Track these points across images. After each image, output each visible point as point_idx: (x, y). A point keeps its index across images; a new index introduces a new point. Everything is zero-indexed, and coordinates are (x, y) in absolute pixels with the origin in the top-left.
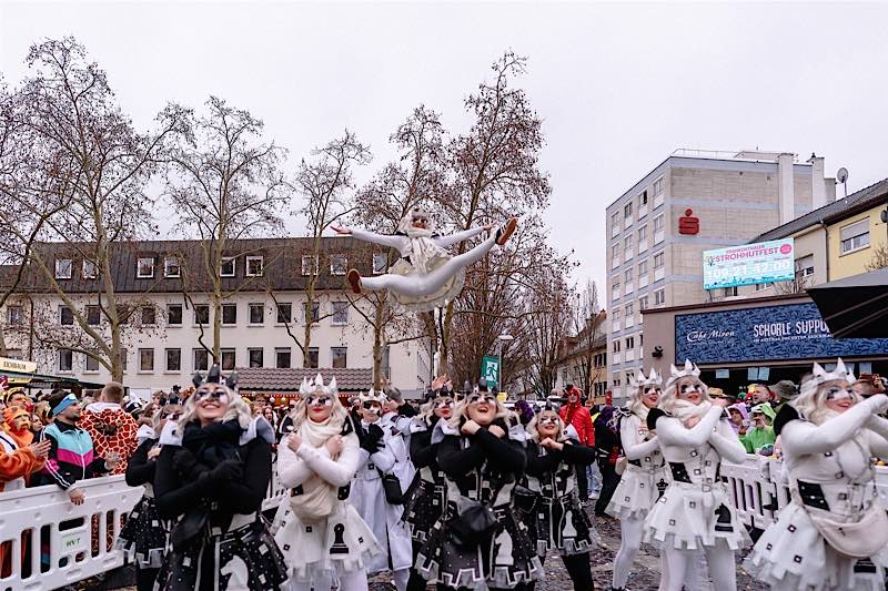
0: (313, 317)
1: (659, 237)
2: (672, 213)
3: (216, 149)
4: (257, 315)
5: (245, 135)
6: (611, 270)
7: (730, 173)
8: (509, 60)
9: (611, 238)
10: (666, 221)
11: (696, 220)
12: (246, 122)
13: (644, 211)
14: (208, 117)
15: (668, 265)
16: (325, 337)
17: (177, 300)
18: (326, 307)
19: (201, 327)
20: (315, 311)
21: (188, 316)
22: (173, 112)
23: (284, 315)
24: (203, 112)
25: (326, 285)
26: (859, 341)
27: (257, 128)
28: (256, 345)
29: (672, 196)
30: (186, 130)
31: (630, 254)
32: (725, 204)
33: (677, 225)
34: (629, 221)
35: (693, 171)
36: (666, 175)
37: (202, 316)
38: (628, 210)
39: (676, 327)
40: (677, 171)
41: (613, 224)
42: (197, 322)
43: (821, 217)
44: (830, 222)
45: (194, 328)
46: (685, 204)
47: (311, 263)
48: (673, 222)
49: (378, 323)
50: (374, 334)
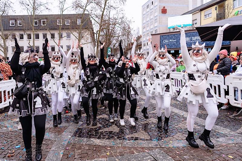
0: (61, 37)
1: (156, 14)
2: (160, 8)
6: (143, 24)
9: (143, 15)
10: (158, 9)
11: (166, 10)
13: (152, 7)
15: (158, 22)
16: (64, 43)
17: (22, 33)
18: (64, 34)
20: (62, 35)
21: (25, 37)
23: (53, 36)
25: (64, 28)
26: (208, 42)
29: (160, 3)
31: (148, 19)
32: (174, 5)
33: (161, 11)
34: (148, 10)
37: (29, 37)
38: (148, 7)
39: (160, 39)
41: (144, 11)
42: (28, 39)
43: (199, 9)
44: (201, 10)
45: (27, 40)
46: (163, 5)
47: (60, 22)
48: (160, 10)
49: (79, 38)
50: (78, 42)
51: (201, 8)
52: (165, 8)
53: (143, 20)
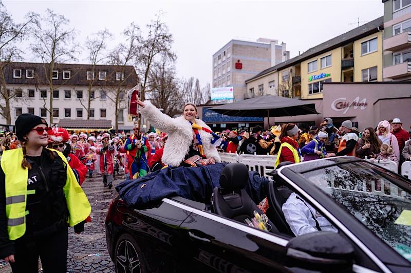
0: (92, 96)
1: (229, 69)
2: (233, 61)
3: (50, 30)
4: (68, 95)
5: (62, 25)
6: (214, 80)
7: (254, 47)
8: (161, 12)
9: (214, 68)
10: (231, 63)
11: (241, 64)
12: (63, 19)
13: (224, 58)
14: (46, 17)
15: (231, 80)
16: (97, 105)
17: (32, 88)
18: (97, 94)
19: (44, 99)
21: (38, 94)
22: (31, 15)
23: (80, 95)
24: (44, 15)
25: (97, 84)
26: (246, 117)
27: (68, 23)
28: (68, 107)
29: (233, 54)
30: (37, 23)
31: (220, 75)
32: (252, 58)
33: (235, 65)
34: (220, 62)
35: (240, 45)
36: (230, 46)
37: (44, 94)
38: (219, 57)
39: (203, 111)
40: (235, 45)
41: (215, 62)
42: (42, 97)
43: (276, 68)
44: (279, 70)
45: (40, 99)
46: (237, 57)
47: (91, 74)
48: (233, 64)
49: (117, 101)
50: (115, 105)
51: (279, 67)
52: (240, 62)
53: (214, 75)
